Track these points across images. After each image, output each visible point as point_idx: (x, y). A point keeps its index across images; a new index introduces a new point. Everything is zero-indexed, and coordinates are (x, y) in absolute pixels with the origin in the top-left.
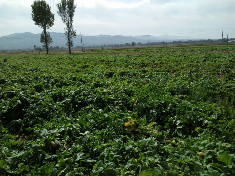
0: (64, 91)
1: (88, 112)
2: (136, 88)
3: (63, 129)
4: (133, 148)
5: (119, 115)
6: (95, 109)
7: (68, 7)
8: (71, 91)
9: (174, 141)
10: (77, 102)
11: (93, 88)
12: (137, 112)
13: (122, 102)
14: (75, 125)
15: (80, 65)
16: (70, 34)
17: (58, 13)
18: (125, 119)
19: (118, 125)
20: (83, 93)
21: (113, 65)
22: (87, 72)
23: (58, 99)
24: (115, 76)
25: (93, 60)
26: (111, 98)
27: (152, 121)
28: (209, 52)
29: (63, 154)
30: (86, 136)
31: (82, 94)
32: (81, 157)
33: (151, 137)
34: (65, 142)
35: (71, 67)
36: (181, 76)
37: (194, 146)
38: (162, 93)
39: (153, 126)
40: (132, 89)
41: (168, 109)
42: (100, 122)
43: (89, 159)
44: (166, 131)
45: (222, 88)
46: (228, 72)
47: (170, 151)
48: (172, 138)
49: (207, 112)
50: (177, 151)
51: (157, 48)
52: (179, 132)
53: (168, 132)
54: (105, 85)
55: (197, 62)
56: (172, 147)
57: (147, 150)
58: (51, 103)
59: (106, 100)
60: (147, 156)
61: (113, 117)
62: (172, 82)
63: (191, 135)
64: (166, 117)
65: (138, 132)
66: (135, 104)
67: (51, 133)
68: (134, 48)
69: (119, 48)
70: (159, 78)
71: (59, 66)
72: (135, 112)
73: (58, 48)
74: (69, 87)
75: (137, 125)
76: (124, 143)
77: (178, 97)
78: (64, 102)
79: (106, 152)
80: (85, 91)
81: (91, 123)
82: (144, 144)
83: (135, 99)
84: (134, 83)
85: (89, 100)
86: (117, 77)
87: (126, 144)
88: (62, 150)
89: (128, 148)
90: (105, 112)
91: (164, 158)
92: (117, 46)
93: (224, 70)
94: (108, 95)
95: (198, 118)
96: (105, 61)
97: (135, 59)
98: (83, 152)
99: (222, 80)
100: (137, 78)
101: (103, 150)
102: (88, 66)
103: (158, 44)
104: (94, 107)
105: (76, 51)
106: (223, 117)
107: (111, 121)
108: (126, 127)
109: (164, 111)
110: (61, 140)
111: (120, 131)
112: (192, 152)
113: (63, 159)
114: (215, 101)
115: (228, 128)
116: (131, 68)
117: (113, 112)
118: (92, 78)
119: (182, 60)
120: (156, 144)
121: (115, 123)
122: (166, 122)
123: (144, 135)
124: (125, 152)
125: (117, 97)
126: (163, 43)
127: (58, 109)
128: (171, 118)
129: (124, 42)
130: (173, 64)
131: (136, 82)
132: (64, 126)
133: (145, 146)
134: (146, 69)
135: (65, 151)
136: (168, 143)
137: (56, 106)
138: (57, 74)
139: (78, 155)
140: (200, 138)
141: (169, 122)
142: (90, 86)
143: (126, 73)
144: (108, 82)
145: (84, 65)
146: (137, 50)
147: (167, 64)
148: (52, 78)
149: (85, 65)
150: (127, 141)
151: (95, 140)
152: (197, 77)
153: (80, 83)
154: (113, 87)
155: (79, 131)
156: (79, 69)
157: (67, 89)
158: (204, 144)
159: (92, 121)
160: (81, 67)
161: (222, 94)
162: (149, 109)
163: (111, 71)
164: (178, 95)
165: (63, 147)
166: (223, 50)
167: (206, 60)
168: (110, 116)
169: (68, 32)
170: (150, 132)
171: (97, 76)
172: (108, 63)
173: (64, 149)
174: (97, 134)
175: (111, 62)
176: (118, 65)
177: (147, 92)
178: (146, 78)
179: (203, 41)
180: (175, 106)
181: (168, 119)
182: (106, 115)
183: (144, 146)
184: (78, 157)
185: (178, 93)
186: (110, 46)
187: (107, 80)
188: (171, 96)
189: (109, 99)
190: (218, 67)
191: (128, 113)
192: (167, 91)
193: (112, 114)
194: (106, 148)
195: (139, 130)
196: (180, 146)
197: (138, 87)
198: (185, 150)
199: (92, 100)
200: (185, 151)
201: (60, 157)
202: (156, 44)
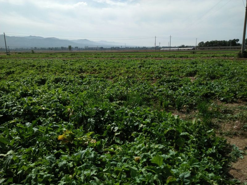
1: (12, 128)
2: (72, 96)
4: (67, 164)
5: (52, 128)
6: (21, 123)
9: (112, 149)
11: (20, 98)
12: (73, 122)
13: (56, 113)
18: (59, 132)
19: (50, 139)
20: (6, 105)
21: (46, 70)
22: (12, 79)
24: (48, 83)
25: (20, 65)
26: (42, 109)
27: (90, 131)
28: (144, 59)
30: (7, 158)
31: (4, 106)
33: (88, 148)
36: (119, 82)
37: (130, 151)
38: (100, 100)
39: (91, 135)
40: (68, 97)
42: (27, 138)
44: (105, 139)
45: (155, 92)
46: (160, 78)
47: (108, 160)
48: (110, 145)
49: (142, 117)
50: (115, 158)
51: (95, 54)
52: (117, 139)
53: (106, 139)
54: (34, 94)
55: (133, 69)
56: (110, 156)
57: (83, 163)
59: (36, 112)
63: (128, 140)
64: (105, 124)
65: (73, 145)
66: (71, 114)
68: (71, 53)
69: (53, 52)
70: (98, 84)
72: (70, 123)
75: (72, 137)
76: (56, 159)
77: (117, 103)
79: (34, 173)
80: (8, 103)
81: (15, 141)
82: (79, 157)
83: (71, 109)
84: (70, 90)
85: (14, 113)
86: (50, 84)
87: (59, 160)
89: (61, 164)
90: (34, 126)
91: (101, 169)
92: (51, 49)
93: (157, 76)
94: (39, 105)
95: (135, 123)
96: (36, 66)
97: (72, 64)
98: (4, 177)
99: (154, 85)
101: (30, 172)
102: (13, 72)
103: (96, 49)
104: (20, 121)
106: (156, 120)
107: (42, 135)
108: (59, 141)
109: (102, 119)
112: (129, 157)
114: (149, 105)
115: (160, 130)
116: (67, 75)
117: (44, 124)
118: (18, 86)
119: (120, 66)
120: (92, 156)
121: (47, 138)
122: (104, 130)
123: (80, 147)
124: (57, 170)
125: (49, 108)
126: (102, 48)
128: (109, 125)
129: (59, 46)
130: (111, 70)
131: (73, 89)
133: (81, 159)
134: (84, 75)
136: (106, 152)
140: (136, 142)
141: (107, 130)
142: (15, 95)
143: (61, 79)
144: (38, 91)
145: (8, 71)
146: (74, 55)
147: (106, 70)
149: (10, 71)
150: (61, 157)
151: (20, 160)
152: (133, 83)
153: (2, 93)
154: (45, 96)
158: (140, 148)
159: (17, 138)
160: (4, 74)
161: (155, 98)
162: (86, 118)
163: (43, 77)
164: (116, 101)
166: (156, 57)
167: (141, 66)
168: (41, 130)
170: (87, 142)
171: (25, 83)
172: (40, 69)
174: (23, 153)
175: (44, 67)
176: (52, 71)
177: (84, 99)
178: (84, 84)
179: (139, 48)
180: (113, 112)
181: (106, 127)
182: (35, 129)
185: (116, 99)
186: (42, 49)
187: (37, 87)
188: (109, 103)
189: (40, 110)
190: (151, 73)
191: (63, 124)
192: (106, 97)
193: (43, 127)
194: (34, 168)
195: (74, 142)
196: (118, 153)
197: (75, 95)
199: (17, 113)
200: (122, 157)
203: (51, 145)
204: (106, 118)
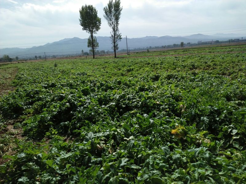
0: (109, 94)
1: (132, 117)
2: (184, 93)
3: (108, 133)
4: (181, 158)
5: (165, 121)
6: (139, 113)
7: (115, 10)
8: (116, 95)
9: (229, 153)
10: (122, 107)
11: (138, 92)
12: (185, 119)
13: (169, 108)
14: (119, 129)
15: (125, 69)
16: (116, 37)
17: (104, 16)
18: (172, 126)
19: (165, 132)
20: (128, 98)
21: (159, 68)
22: (132, 75)
23: (104, 103)
24: (161, 80)
25: (138, 63)
26: (157, 103)
27: (203, 129)
29: (107, 158)
30: (130, 141)
31: (126, 98)
32: (125, 162)
33: (201, 147)
34: (110, 146)
35: (116, 71)
36: (239, 80)
38: (215, 99)
39: (204, 135)
40: (180, 93)
41: (223, 117)
42: (145, 127)
43: (134, 165)
44: (220, 141)
47: (224, 164)
48: (226, 149)
50: (232, 164)
51: (210, 48)
52: (235, 143)
53: (222, 142)
54: (150, 89)
56: (227, 160)
57: (197, 161)
58: (97, 107)
59: (151, 105)
60: (196, 167)
61: (158, 123)
62: (227, 86)
64: (220, 125)
65: (186, 141)
66: (183, 110)
67: (96, 136)
68: (183, 49)
69: (166, 49)
70: (212, 81)
71: (105, 70)
72: (183, 119)
73: (103, 52)
74: (114, 91)
75: (185, 133)
76: (170, 151)
77: (235, 103)
78: (109, 105)
79: (151, 160)
80: (129, 96)
81: (135, 128)
82: (193, 154)
83: (183, 105)
84: (182, 87)
85: (134, 104)
86: (163, 80)
87: (173, 152)
88: (107, 154)
89: (175, 156)
90: (150, 118)
91: (217, 171)
92: (164, 47)
94: (154, 99)
96: (151, 64)
97: (184, 60)
98: (128, 157)
100: (186, 82)
101: (148, 157)
102: (133, 69)
103: (211, 43)
104: (139, 112)
105: (121, 54)
107: (157, 127)
108: (172, 135)
109: (218, 119)
110: (106, 144)
111: (166, 138)
113: (107, 163)
116: (179, 71)
117: (158, 117)
118: (137, 82)
119: (239, 61)
120: (207, 155)
121: (161, 129)
122: (220, 131)
123: (193, 144)
124: (171, 162)
125: (163, 102)
126: (217, 42)
127: (103, 113)
128: (226, 126)
129: (171, 43)
130: (229, 66)
131: (184, 86)
132: (109, 130)
134: (197, 71)
135: (110, 155)
136: (222, 155)
137: (101, 110)
138: (103, 78)
139: (122, 160)
141: (223, 132)
142: (135, 90)
143: (173, 76)
144: (153, 86)
145: (129, 68)
146: (186, 51)
147: (222, 66)
148: (98, 82)
149: (130, 69)
150: (175, 150)
151: (140, 146)
153: (125, 87)
154: (159, 91)
155: (123, 135)
156: (124, 73)
157: (112, 93)
159: (137, 126)
160: (126, 71)
162: (199, 116)
163: (157, 74)
164: (235, 100)
165: (108, 151)
168: (156, 121)
169: (113, 36)
170: (201, 141)
171: (142, 79)
172: (154, 66)
173: (109, 153)
174: (141, 140)
175: (157, 64)
176: (164, 68)
177: (197, 97)
178: (197, 81)
180: (231, 113)
181: (222, 128)
182: (151, 121)
183: (194, 157)
184: (122, 162)
185: (235, 98)
186: (156, 48)
187: (152, 83)
188: (226, 102)
189: (154, 104)
191: (175, 120)
192: (222, 96)
193: (158, 120)
194: (151, 155)
195: (187, 138)
196: (237, 159)
197: (187, 91)
198: (242, 163)
199: (137, 105)
200: (242, 165)
201: (105, 161)
202: (209, 43)
203: (165, 138)
204: (222, 118)
